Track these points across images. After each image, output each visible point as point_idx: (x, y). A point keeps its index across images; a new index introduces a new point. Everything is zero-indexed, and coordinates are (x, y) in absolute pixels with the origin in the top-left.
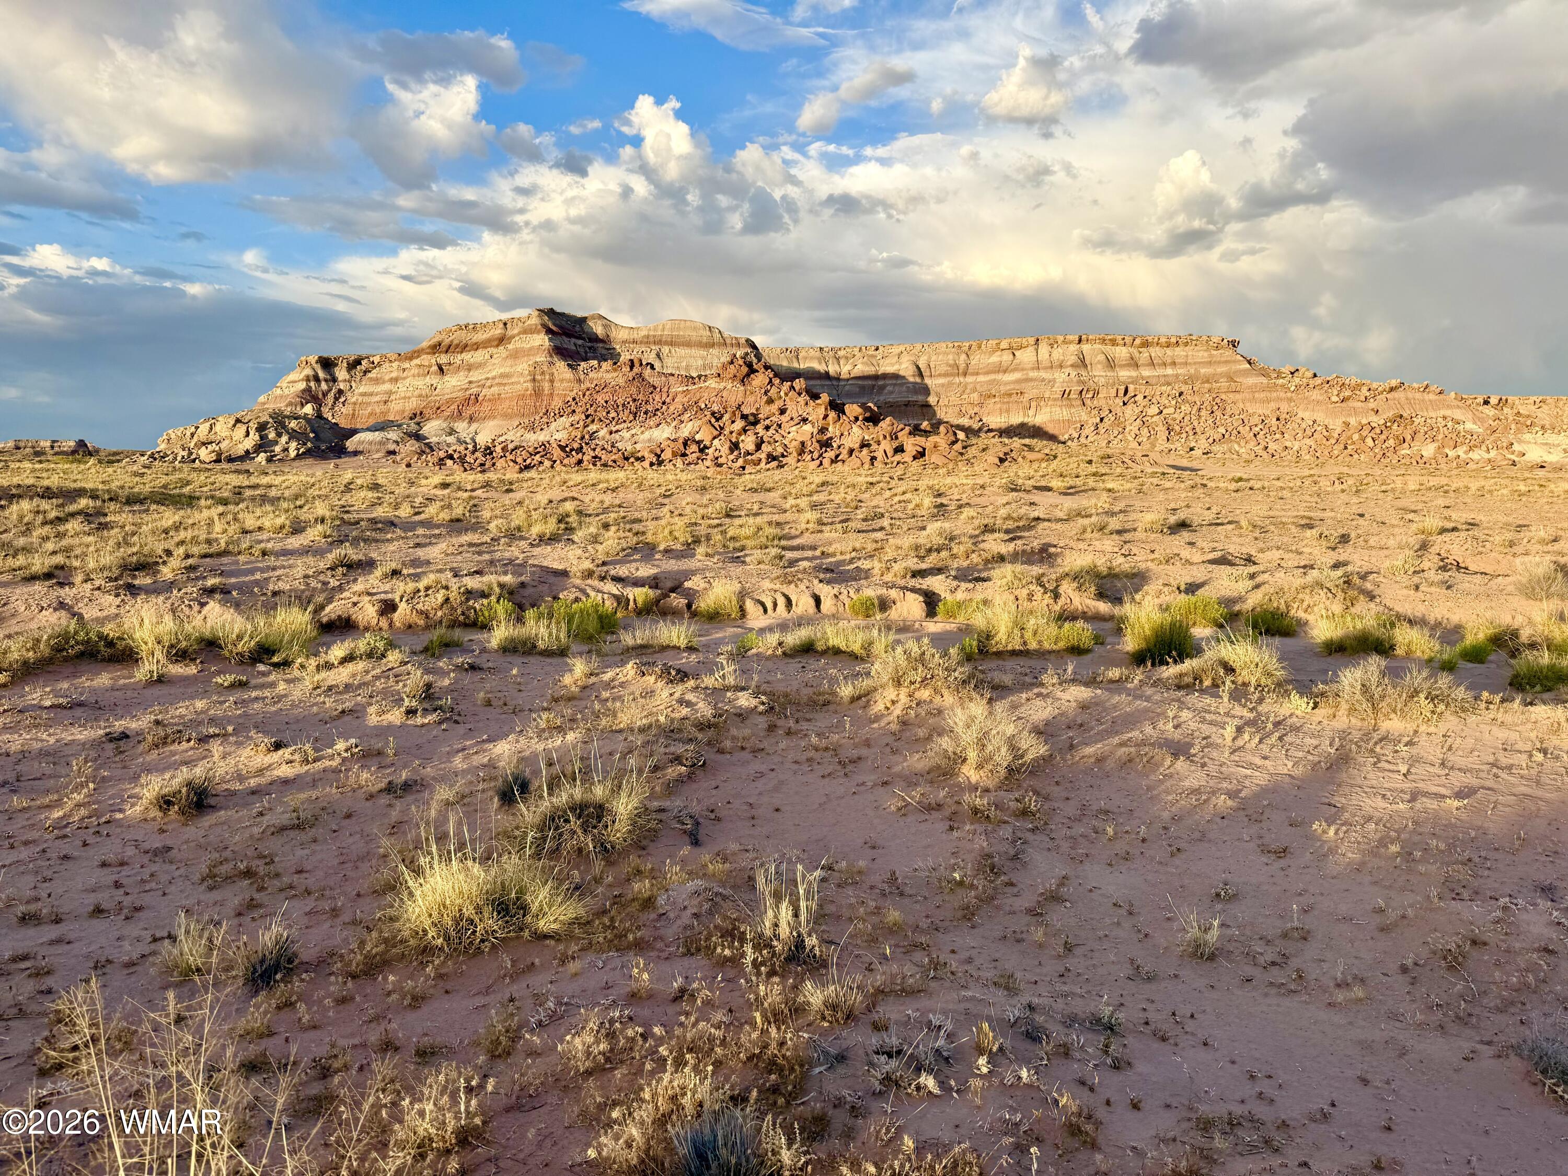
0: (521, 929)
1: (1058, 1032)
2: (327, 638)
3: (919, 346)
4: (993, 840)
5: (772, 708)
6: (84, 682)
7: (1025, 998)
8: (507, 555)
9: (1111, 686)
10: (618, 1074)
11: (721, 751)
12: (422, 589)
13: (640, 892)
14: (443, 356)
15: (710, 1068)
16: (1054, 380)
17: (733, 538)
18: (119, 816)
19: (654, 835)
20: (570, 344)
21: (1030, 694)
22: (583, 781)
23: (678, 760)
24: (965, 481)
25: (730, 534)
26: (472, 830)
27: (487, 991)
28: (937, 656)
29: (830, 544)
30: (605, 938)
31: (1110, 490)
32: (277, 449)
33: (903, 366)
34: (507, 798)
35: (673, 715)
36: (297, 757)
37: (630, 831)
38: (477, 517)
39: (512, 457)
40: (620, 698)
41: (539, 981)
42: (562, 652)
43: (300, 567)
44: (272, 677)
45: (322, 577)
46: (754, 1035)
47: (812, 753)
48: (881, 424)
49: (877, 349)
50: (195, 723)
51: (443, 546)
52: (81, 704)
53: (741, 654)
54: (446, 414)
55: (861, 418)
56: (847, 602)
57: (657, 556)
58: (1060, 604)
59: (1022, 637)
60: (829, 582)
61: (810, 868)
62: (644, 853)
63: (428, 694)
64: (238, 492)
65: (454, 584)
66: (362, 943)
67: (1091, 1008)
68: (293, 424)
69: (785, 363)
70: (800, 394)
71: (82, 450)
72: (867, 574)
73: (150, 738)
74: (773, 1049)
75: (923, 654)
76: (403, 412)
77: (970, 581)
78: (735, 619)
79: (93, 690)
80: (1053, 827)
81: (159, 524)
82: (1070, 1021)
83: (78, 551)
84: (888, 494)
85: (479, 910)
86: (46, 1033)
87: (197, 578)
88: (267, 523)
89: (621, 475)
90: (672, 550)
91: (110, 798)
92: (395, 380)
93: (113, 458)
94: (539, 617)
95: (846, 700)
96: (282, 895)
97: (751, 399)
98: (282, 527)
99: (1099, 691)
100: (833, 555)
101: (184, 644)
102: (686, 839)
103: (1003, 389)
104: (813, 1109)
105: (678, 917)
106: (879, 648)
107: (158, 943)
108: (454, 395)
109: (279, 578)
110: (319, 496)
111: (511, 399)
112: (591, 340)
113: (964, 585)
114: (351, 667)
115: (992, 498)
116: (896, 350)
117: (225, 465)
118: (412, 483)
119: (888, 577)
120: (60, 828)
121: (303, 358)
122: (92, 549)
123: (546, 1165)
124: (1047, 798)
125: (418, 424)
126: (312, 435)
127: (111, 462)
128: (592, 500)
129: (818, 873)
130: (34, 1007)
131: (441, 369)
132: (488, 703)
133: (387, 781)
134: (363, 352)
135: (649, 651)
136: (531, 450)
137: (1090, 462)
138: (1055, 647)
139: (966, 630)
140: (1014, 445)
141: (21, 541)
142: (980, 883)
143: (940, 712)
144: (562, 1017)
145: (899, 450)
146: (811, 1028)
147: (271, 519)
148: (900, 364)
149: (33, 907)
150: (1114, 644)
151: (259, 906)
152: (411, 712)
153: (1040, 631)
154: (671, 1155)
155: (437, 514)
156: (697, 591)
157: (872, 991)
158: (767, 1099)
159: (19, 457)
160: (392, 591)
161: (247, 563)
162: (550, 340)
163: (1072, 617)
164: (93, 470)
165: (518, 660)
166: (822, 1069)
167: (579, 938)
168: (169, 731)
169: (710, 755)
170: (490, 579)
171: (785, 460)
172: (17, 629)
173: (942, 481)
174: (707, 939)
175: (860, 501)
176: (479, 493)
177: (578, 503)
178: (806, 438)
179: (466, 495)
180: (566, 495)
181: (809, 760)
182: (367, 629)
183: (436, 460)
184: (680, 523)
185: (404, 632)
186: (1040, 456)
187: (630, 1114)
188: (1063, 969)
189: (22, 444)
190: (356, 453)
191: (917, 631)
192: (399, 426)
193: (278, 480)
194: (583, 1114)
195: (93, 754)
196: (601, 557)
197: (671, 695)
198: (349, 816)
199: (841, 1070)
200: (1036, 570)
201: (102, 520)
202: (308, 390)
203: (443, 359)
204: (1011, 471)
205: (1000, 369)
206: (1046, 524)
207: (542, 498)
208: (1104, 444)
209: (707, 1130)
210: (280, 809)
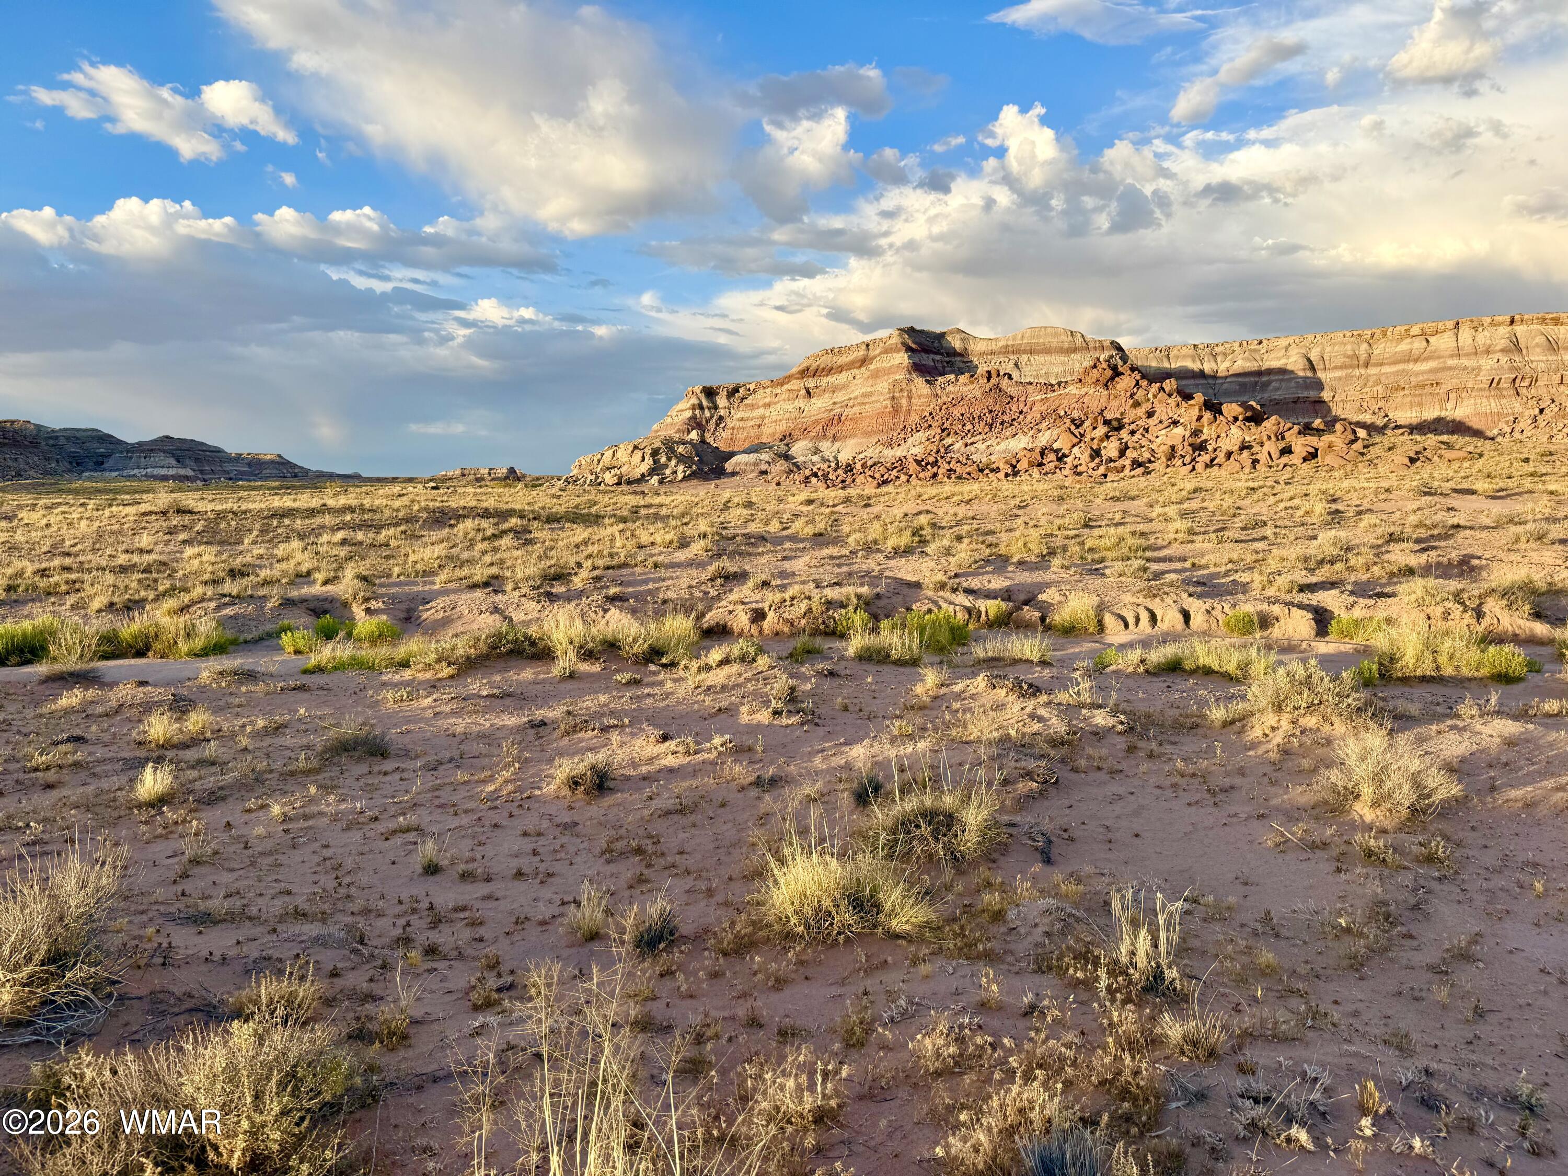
0: (875, 926)
1: (1461, 1105)
2: (707, 643)
3: (1310, 337)
4: (1389, 887)
5: (1132, 729)
6: (512, 675)
7: (1422, 1062)
8: (864, 567)
9: (1549, 721)
10: (967, 1079)
11: (1075, 770)
12: (788, 599)
13: (990, 904)
14: (810, 380)
15: (1059, 1086)
16: (1479, 368)
17: (1091, 550)
18: (537, 792)
19: (1004, 849)
20: (928, 360)
21: (1442, 726)
22: (934, 790)
23: (1028, 775)
24: (1366, 485)
25: (1089, 544)
26: (832, 828)
27: (843, 982)
28: (1326, 680)
29: (1203, 555)
30: (955, 945)
31: (1552, 493)
32: (668, 472)
33: (1292, 360)
34: (862, 799)
35: (1024, 730)
36: (680, 749)
37: (979, 843)
38: (838, 531)
39: (870, 473)
40: (970, 710)
41: (893, 979)
42: (914, 662)
43: (686, 578)
44: (661, 677)
45: (703, 588)
46: (1107, 1060)
47: (1177, 779)
48: (1265, 423)
49: (1260, 343)
50: (599, 715)
51: (806, 559)
52: (510, 695)
53: (1098, 670)
54: (812, 434)
55: (1240, 418)
56: (1221, 617)
57: (1010, 568)
58: (1483, 625)
59: (1435, 661)
60: (1200, 596)
61: (1173, 897)
62: (994, 865)
63: (792, 697)
64: (635, 511)
65: (816, 595)
66: (733, 923)
67: (1506, 1082)
68: (681, 449)
69: (1154, 364)
70: (1170, 395)
71: (512, 476)
72: (1245, 588)
73: (562, 726)
74: (1127, 1075)
75: (1310, 676)
76: (774, 434)
77: (1370, 597)
78: (1092, 634)
79: (519, 683)
80: (1466, 877)
81: (572, 540)
82: (1478, 1094)
83: (509, 563)
84: (1272, 500)
85: (836, 904)
86: (479, 975)
87: (602, 587)
88: (658, 538)
89: (975, 487)
90: (1025, 562)
91: (531, 777)
92: (768, 405)
93: (536, 483)
94: (893, 627)
95: (1217, 724)
96: (667, 872)
97: (1115, 403)
98: (671, 542)
99: (1531, 726)
100: (1206, 567)
101: (591, 645)
102: (1038, 856)
103: (1414, 380)
104: (1168, 1144)
105: (1028, 934)
106: (1257, 669)
107: (566, 907)
108: (819, 417)
109: (668, 588)
110: (702, 514)
111: (871, 417)
112: (948, 355)
113: (1362, 602)
114: (727, 670)
115: (1400, 503)
116: (1283, 343)
117: (624, 487)
118: (781, 501)
119: (1271, 592)
120: (492, 801)
121: (690, 389)
122: (519, 561)
123: (896, 1156)
124: (1459, 844)
125: (787, 445)
126: (696, 459)
127: (534, 486)
128: (946, 512)
129: (1179, 904)
130: (469, 952)
131: (808, 393)
132: (845, 709)
133: (755, 775)
134: (741, 381)
135: (1001, 664)
136: (888, 465)
137: (1527, 460)
138: (1476, 674)
139: (1366, 651)
140: (1429, 442)
141: (466, 555)
142: (1372, 932)
143: (1329, 742)
144: (913, 1016)
145: (1287, 451)
146: (1169, 1062)
147: (662, 535)
148: (1288, 357)
149: (471, 866)
150: (1553, 673)
151: (647, 881)
152: (777, 713)
153: (1458, 654)
154: (1018, 1167)
155: (802, 529)
156: (1052, 605)
157: (1238, 1031)
158: (1120, 1126)
159: (465, 482)
160: (762, 601)
161: (641, 574)
162: (909, 357)
163: (1500, 640)
164: (521, 494)
165: (872, 668)
166: (1180, 1104)
167: (931, 943)
168: (578, 721)
169: (1063, 773)
170: (849, 590)
171: (1152, 466)
172: (462, 629)
173: (1339, 484)
174: (1058, 959)
175: (1239, 508)
176: (839, 508)
177: (931, 516)
178: (1177, 441)
179: (828, 510)
180: (921, 508)
181: (1175, 786)
182: (740, 635)
183: (802, 478)
184: (1035, 534)
185: (771, 639)
186: (1461, 454)
187: (978, 1120)
188: (1471, 1036)
189: (467, 472)
190: (733, 474)
191: (1305, 651)
192: (771, 448)
193: (667, 500)
194: (932, 1112)
195: (518, 738)
196: (954, 569)
197: (1022, 709)
198: (723, 805)
199: (1201, 1108)
200: (1454, 585)
201: (528, 536)
202: (694, 417)
203: (810, 383)
204: (1424, 472)
205: (1410, 358)
206: (1468, 532)
207: (898, 512)
208: (1545, 440)
209: (1055, 1148)
210: (666, 795)
